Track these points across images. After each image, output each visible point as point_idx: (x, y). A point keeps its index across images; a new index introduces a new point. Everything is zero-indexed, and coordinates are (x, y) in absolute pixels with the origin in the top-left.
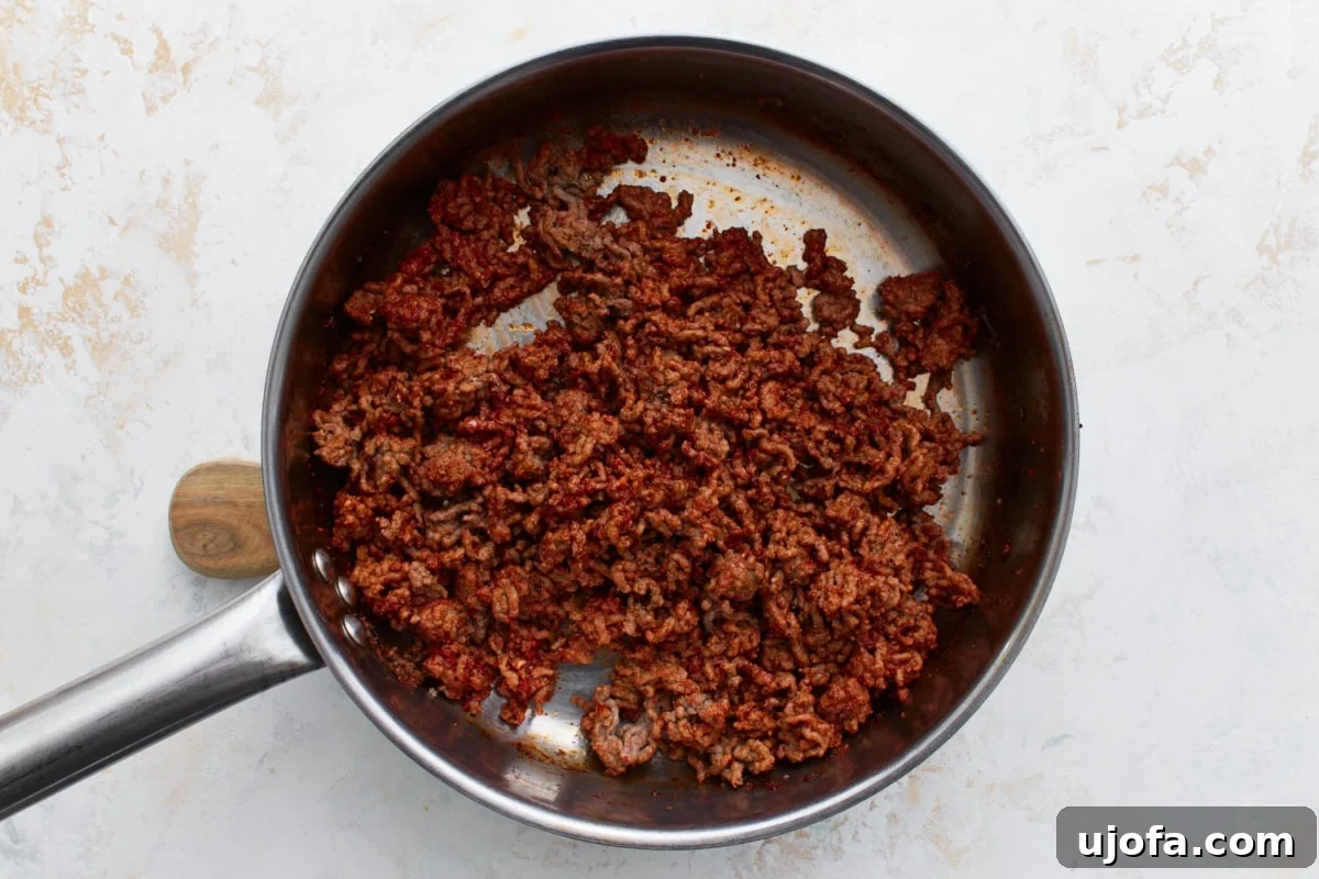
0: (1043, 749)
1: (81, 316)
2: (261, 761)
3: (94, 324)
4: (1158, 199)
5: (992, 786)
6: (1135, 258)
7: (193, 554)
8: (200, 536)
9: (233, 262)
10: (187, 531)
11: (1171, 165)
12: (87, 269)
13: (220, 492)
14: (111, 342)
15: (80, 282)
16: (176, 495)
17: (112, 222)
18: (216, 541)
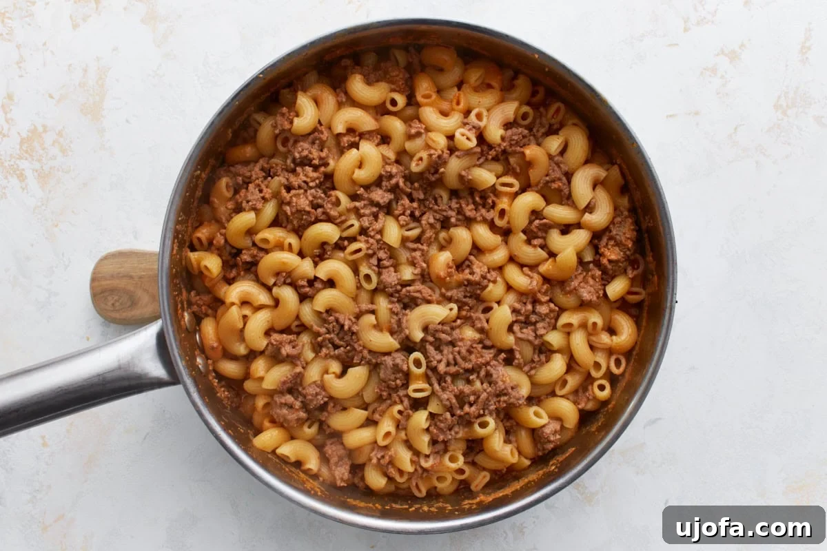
0: (644, 428)
1: (31, 156)
2: (145, 439)
3: (39, 161)
4: (710, 76)
6: (697, 113)
7: (105, 309)
8: (110, 298)
9: (127, 121)
10: (102, 295)
11: (718, 54)
12: (35, 126)
13: (122, 270)
14: (50, 172)
15: (31, 135)
16: (94, 273)
17: (51, 96)
18: (120, 301)
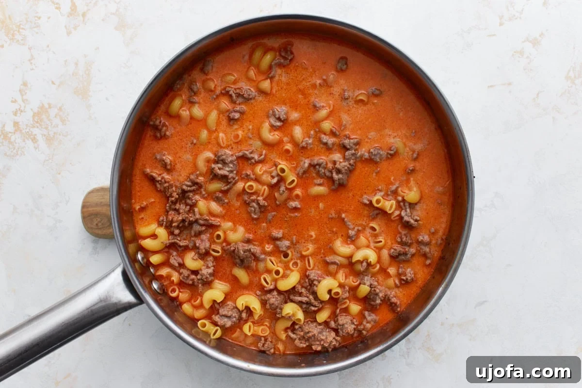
0: (475, 308)
1: (41, 125)
2: (124, 321)
3: (46, 128)
4: (519, 57)
5: (453, 325)
6: (510, 84)
7: (92, 228)
8: (95, 220)
9: (107, 99)
10: (89, 218)
11: (524, 41)
12: (43, 104)
13: (103, 200)
14: (54, 136)
15: (40, 110)
16: (84, 202)
17: (53, 83)
18: (102, 222)
